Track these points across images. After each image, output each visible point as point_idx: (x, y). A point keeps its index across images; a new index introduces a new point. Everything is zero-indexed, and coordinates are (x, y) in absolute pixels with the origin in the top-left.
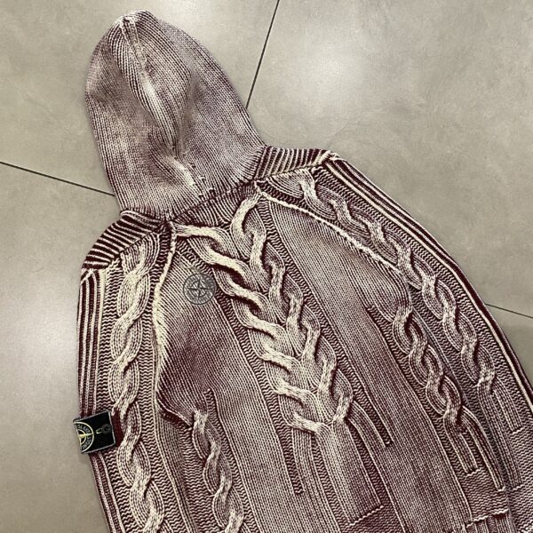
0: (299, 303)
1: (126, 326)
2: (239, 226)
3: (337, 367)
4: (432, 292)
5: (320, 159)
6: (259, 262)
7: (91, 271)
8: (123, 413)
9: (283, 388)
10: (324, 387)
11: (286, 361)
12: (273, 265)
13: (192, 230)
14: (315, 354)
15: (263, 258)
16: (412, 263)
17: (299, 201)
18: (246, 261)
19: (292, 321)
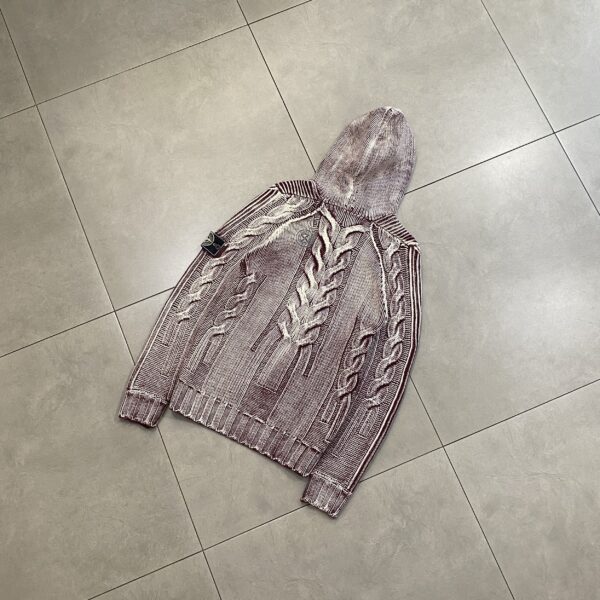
0: (335, 286)
1: (265, 221)
2: (347, 232)
3: (320, 325)
4: (392, 344)
5: (410, 243)
6: (338, 254)
7: (276, 189)
8: (229, 249)
9: (292, 308)
10: (306, 326)
11: (304, 300)
12: (342, 261)
13: (328, 215)
14: (318, 311)
15: (341, 254)
16: (399, 323)
17: (382, 250)
18: (334, 248)
19: (324, 289)
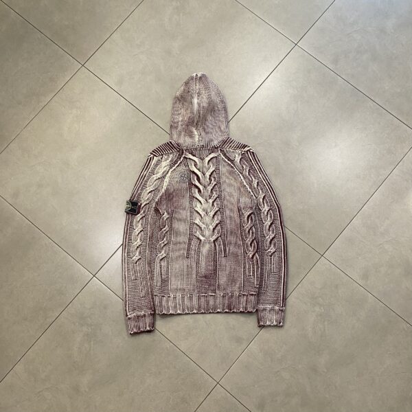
0: (216, 196)
1: (155, 179)
2: (207, 161)
3: (219, 223)
4: (266, 213)
5: (246, 149)
6: (208, 177)
7: (152, 156)
8: (143, 205)
9: (197, 221)
10: (211, 228)
11: (202, 213)
12: (213, 179)
13: (191, 156)
14: (214, 216)
15: (210, 176)
16: (263, 199)
17: (232, 161)
18: (204, 175)
19: (211, 201)
